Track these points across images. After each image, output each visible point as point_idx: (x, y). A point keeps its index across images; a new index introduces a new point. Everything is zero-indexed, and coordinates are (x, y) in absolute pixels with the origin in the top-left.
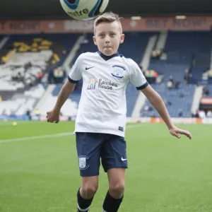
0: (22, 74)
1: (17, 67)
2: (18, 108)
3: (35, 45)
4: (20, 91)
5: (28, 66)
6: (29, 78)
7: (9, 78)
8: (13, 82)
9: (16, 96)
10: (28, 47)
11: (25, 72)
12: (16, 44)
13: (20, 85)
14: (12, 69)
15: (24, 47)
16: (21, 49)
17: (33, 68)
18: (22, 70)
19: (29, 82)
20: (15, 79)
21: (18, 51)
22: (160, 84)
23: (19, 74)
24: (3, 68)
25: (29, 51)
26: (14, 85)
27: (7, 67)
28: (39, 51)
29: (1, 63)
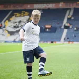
1: (16, 22)
2: (16, 38)
3: (22, 14)
5: (20, 22)
7: (13, 27)
8: (15, 28)
9: (15, 33)
10: (20, 15)
11: (19, 24)
12: (15, 13)
14: (14, 23)
15: (18, 15)
16: (17, 15)
17: (22, 23)
18: (17, 23)
21: (16, 16)
22: (71, 29)
23: (17, 25)
24: (10, 23)
26: (15, 29)
27: (12, 22)
28: (24, 16)
29: (9, 21)
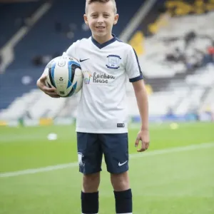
3: (200, 3)
4: (180, 77)
5: (190, 37)
9: (173, 84)
12: (171, 4)
13: (180, 67)
16: (179, 11)
18: (181, 44)
19: (192, 61)
20: (171, 58)
21: (174, 15)
23: (177, 50)
25: (191, 13)
28: (206, 12)
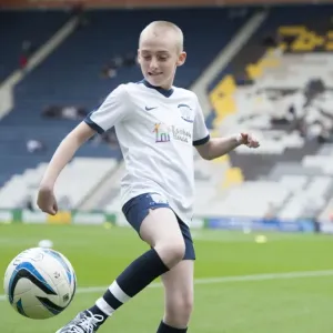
0: (299, 112)
1: (287, 92)
2: (286, 202)
6: (317, 122)
7: (264, 121)
8: (276, 133)
10: (316, 40)
11: (307, 105)
13: (293, 140)
14: (273, 99)
15: (305, 38)
17: (327, 95)
18: (298, 100)
19: (315, 131)
21: (288, 51)
24: (249, 96)
26: (277, 139)
27: (258, 93)
29: (243, 81)
